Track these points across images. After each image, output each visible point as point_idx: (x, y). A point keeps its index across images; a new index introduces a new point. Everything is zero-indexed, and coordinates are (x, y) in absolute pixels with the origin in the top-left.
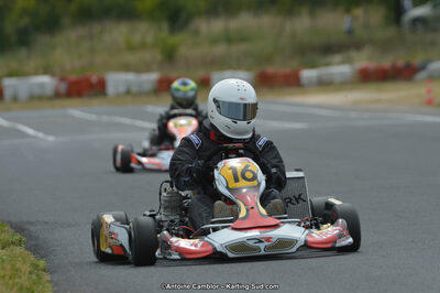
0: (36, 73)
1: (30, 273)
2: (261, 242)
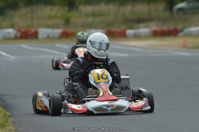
1: (3, 118)
2: (109, 107)
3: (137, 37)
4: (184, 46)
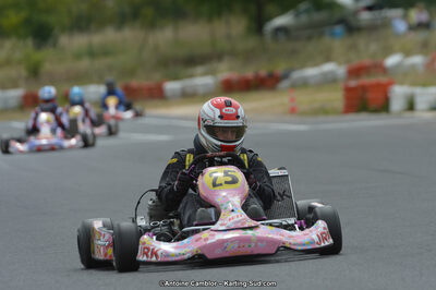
3: (189, 96)
4: (293, 111)
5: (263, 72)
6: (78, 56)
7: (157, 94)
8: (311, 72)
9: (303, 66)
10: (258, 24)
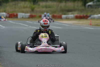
0: (2, 12)
3: (67, 19)
4: (91, 24)
5: (85, 15)
6: (43, 7)
7: (60, 18)
8: (96, 16)
9: (94, 14)
10: (85, 3)
